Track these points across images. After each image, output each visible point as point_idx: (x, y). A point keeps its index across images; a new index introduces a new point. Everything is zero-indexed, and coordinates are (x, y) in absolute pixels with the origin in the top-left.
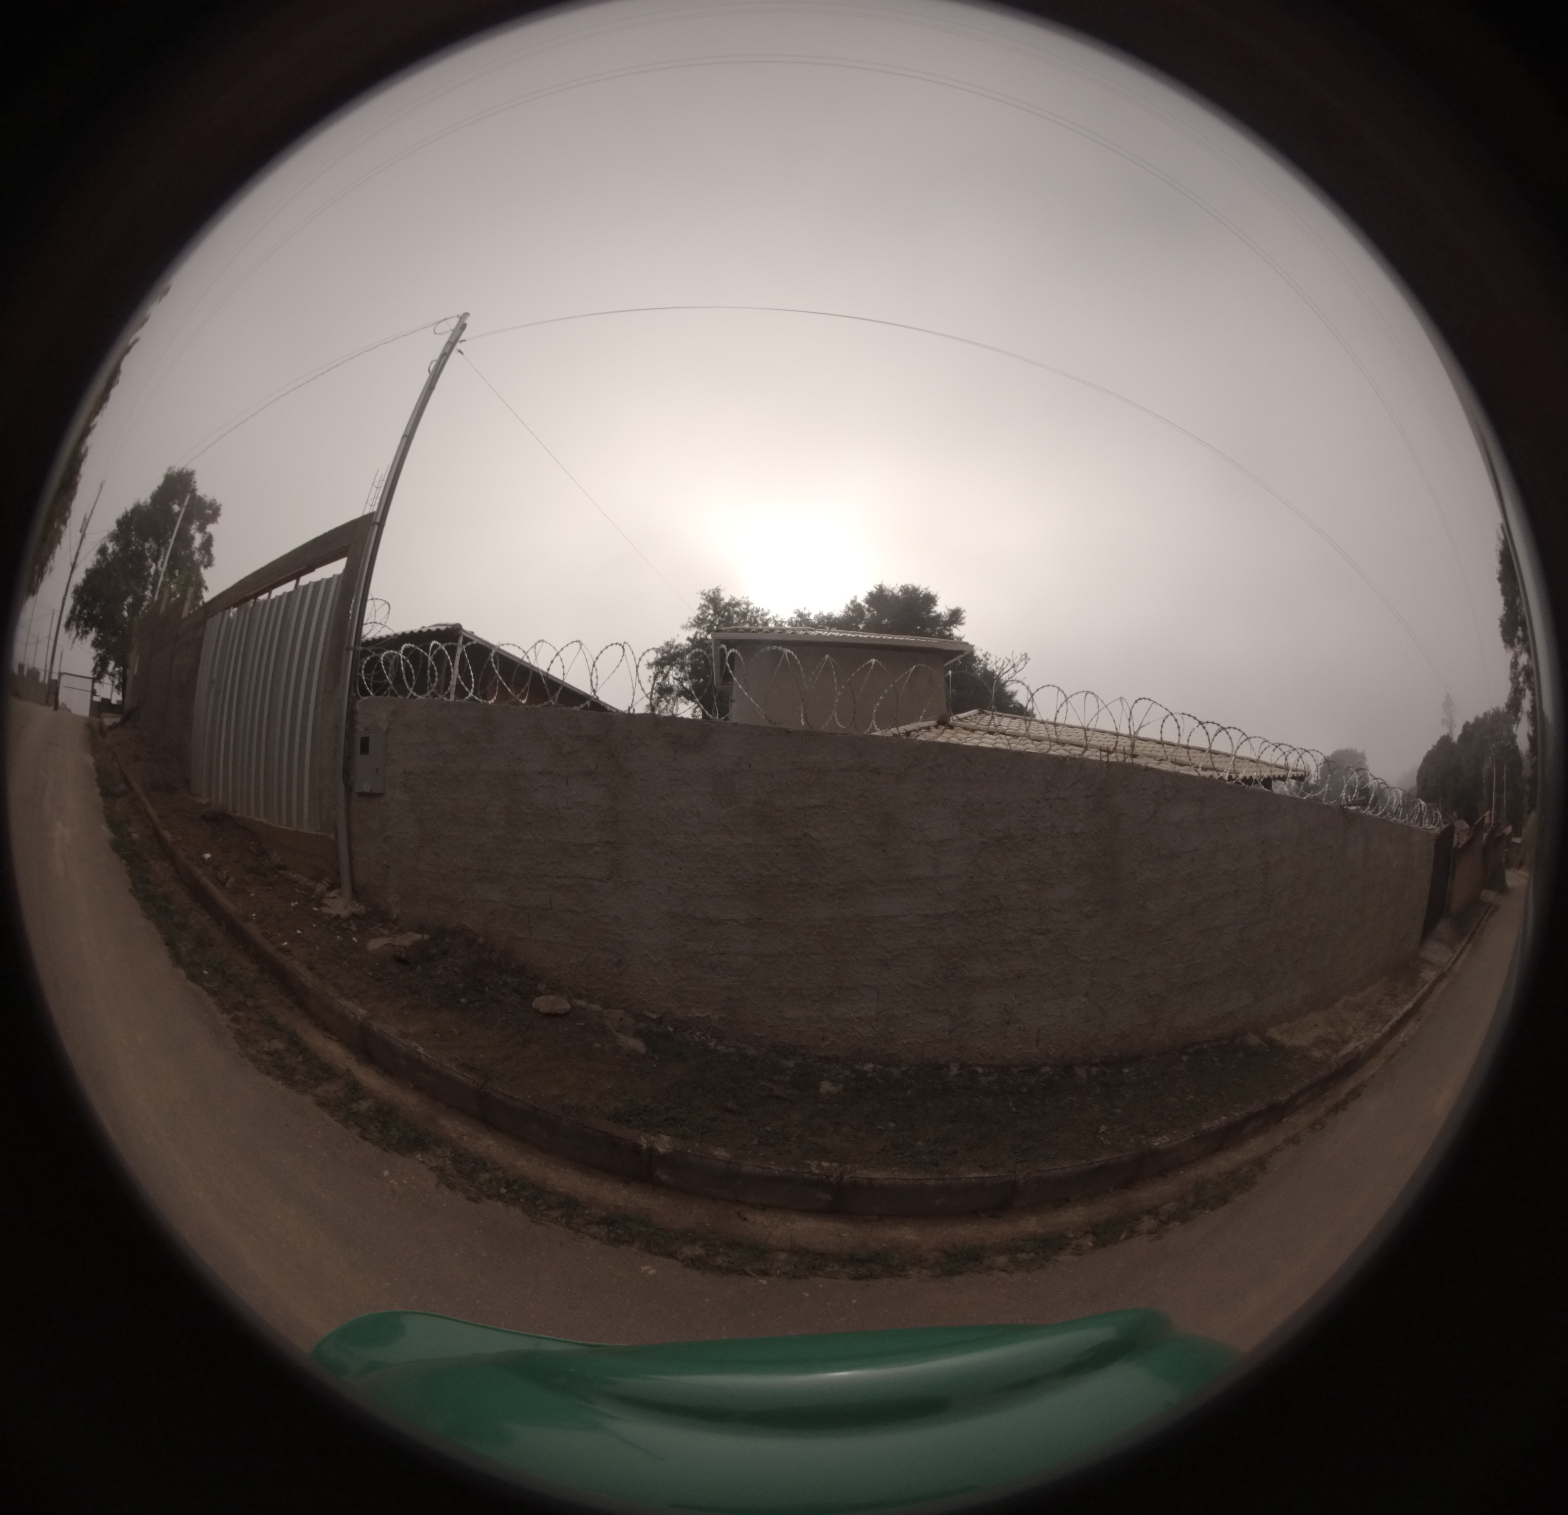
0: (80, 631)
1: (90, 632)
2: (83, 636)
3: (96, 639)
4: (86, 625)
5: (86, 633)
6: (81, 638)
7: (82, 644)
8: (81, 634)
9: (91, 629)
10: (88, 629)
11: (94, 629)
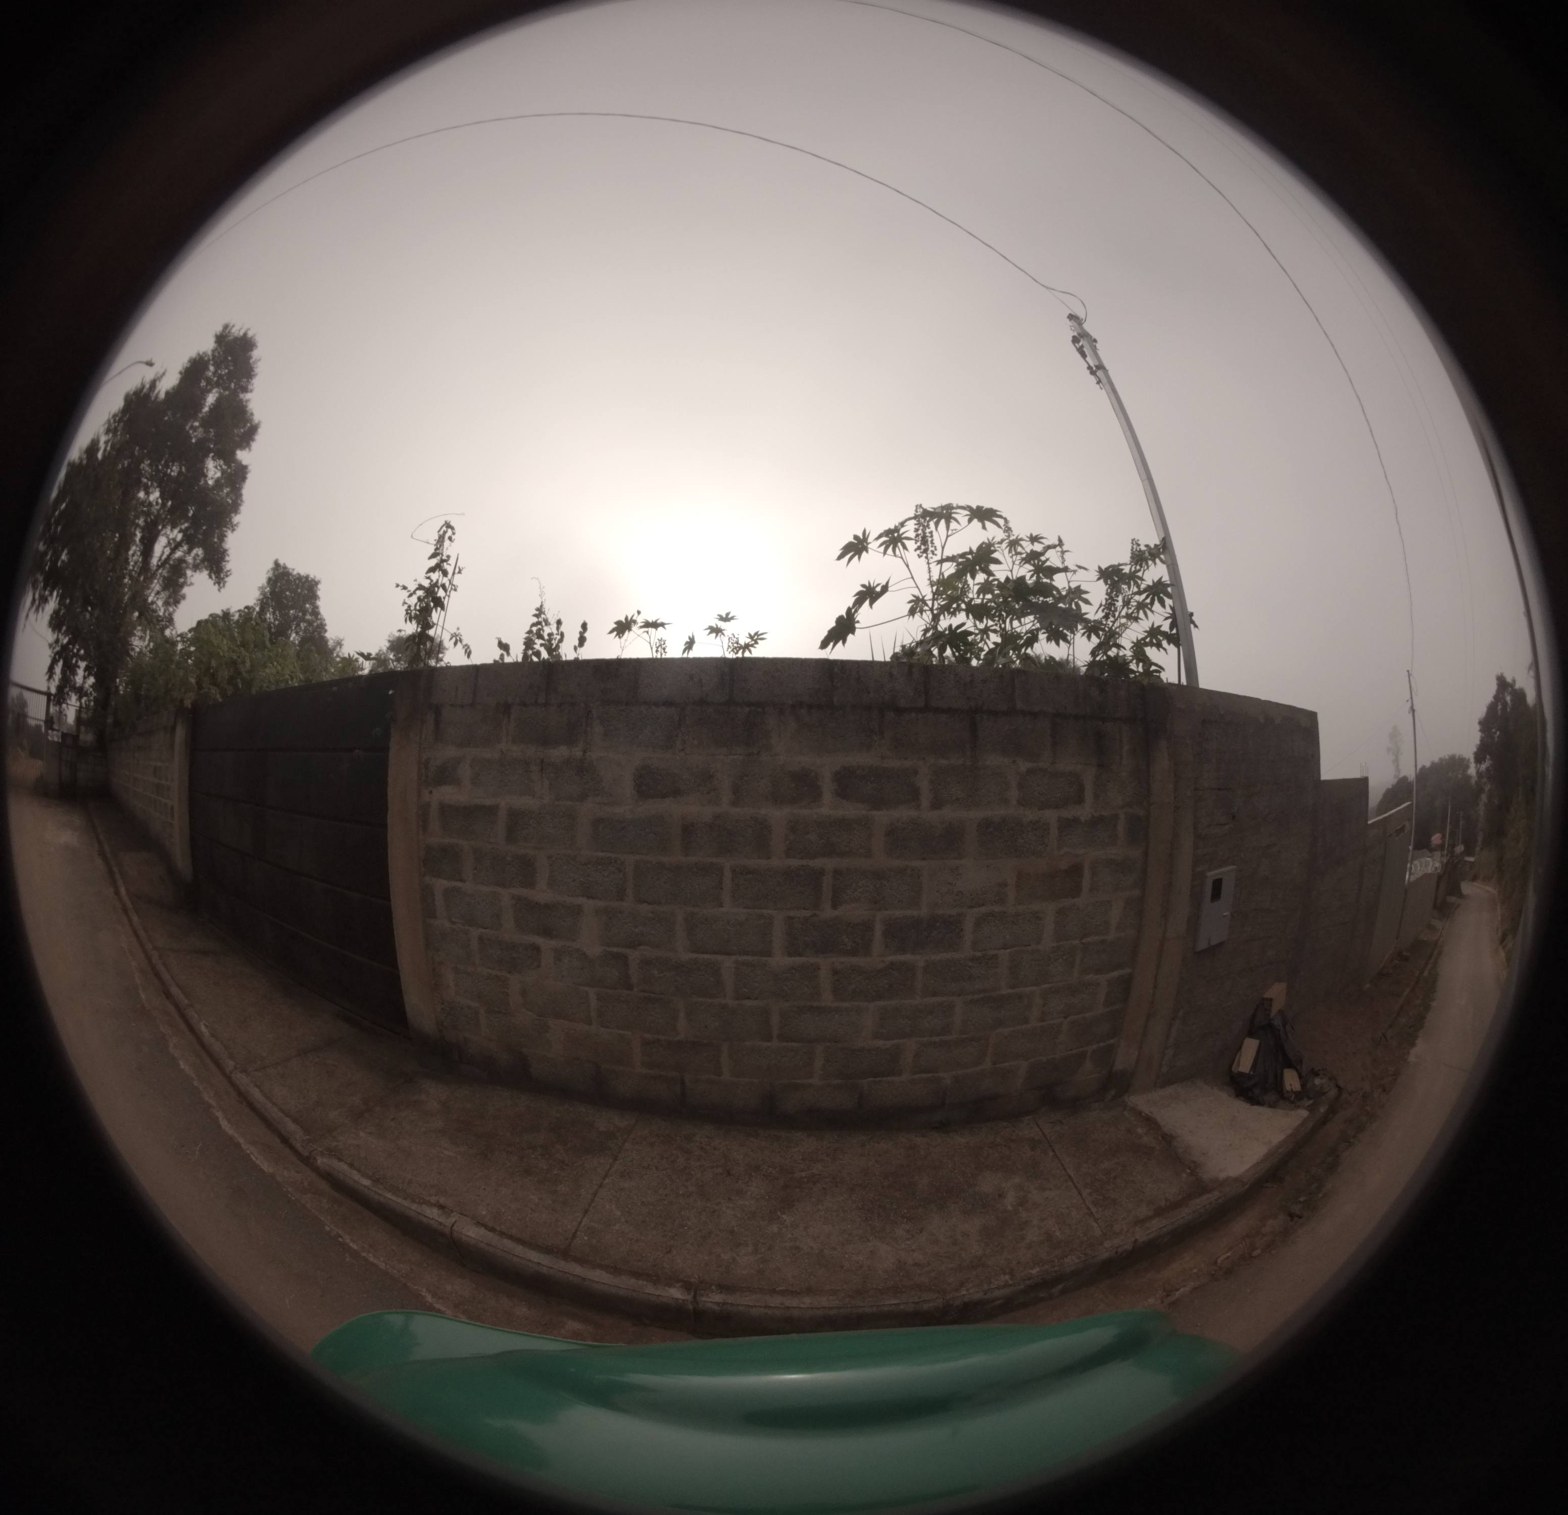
0: (37, 596)
1: (49, 598)
2: (39, 606)
3: (56, 613)
4: (45, 589)
5: (44, 600)
6: (37, 610)
7: (36, 620)
8: (37, 602)
9: (51, 594)
10: (47, 593)
11: (55, 593)
